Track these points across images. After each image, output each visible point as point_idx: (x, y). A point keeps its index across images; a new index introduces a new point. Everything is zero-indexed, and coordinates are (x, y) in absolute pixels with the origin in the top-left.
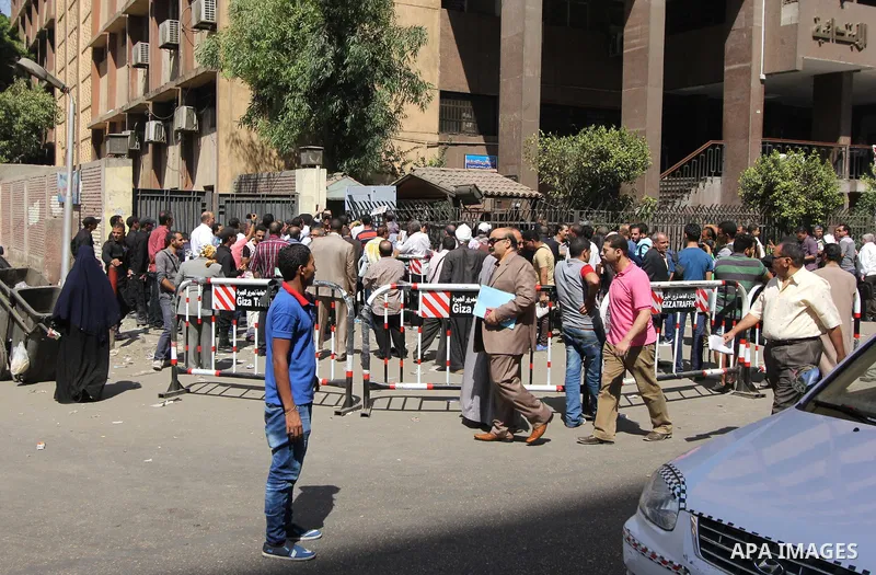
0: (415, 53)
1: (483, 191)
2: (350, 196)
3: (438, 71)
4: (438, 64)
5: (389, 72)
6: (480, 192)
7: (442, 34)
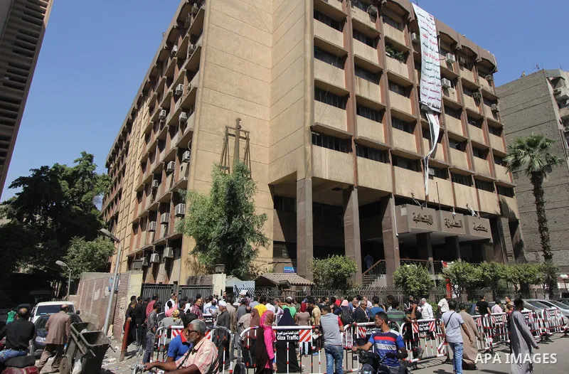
1: (291, 282)
2: (235, 286)
3: (272, 233)
4: (273, 230)
5: (253, 233)
7: (274, 219)
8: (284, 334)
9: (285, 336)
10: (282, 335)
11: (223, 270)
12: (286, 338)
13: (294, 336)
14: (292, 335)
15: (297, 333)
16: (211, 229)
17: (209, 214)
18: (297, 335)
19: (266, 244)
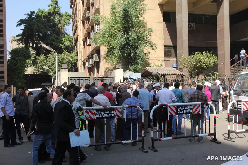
0: (150, 35)
1: (160, 73)
2: (130, 77)
3: (163, 40)
4: (163, 38)
5: (143, 40)
6: (159, 74)
7: (164, 30)
8: (182, 109)
9: (183, 110)
10: (181, 110)
11: (120, 67)
12: (184, 111)
13: (189, 110)
14: (187, 109)
15: (191, 108)
16: (112, 39)
17: (110, 30)
18: (191, 109)
19: (154, 48)
